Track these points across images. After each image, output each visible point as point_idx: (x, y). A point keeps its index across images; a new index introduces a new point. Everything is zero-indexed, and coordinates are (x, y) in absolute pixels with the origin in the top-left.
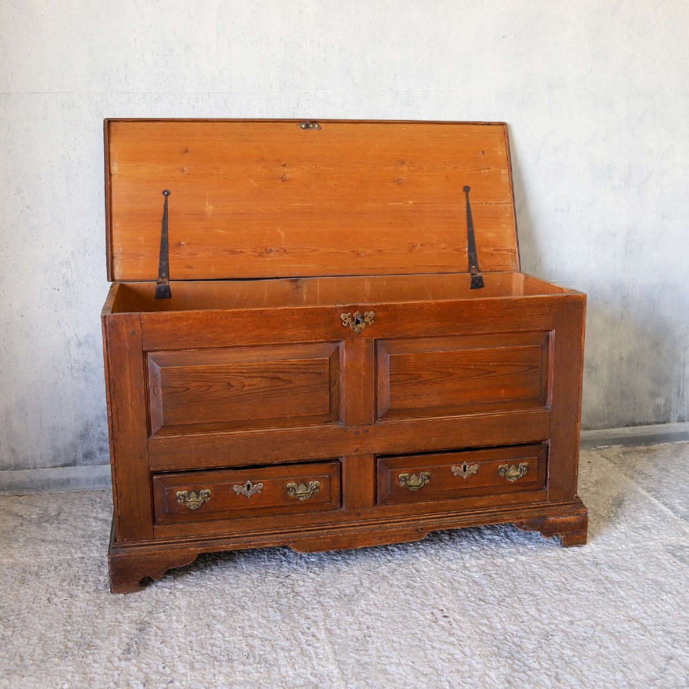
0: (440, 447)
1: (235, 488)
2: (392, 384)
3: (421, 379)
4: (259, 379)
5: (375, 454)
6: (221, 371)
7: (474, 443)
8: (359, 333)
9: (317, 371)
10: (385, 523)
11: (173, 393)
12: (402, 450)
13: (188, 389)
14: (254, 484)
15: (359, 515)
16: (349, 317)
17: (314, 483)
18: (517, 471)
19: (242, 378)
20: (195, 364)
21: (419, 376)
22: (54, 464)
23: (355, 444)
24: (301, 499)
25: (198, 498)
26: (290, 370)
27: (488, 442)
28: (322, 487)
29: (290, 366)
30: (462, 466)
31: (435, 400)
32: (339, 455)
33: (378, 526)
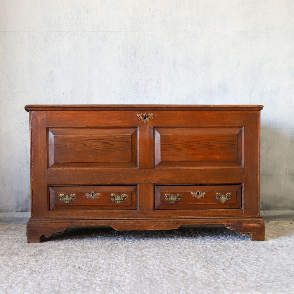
0: (186, 182)
1: (87, 195)
2: (162, 149)
3: (176, 148)
4: (98, 143)
5: (154, 184)
6: (81, 138)
7: (204, 182)
8: (146, 124)
9: (126, 141)
10: (159, 219)
11: (60, 147)
12: (167, 183)
13: (67, 146)
14: (95, 193)
15: (146, 214)
16: (141, 115)
17: (124, 195)
18: (225, 197)
19: (91, 142)
20: (69, 135)
21: (175, 146)
22: (17, 210)
23: (143, 178)
24: (118, 202)
25: (69, 198)
26: (113, 139)
27: (211, 182)
28: (127, 197)
29: (113, 138)
30: (197, 192)
31: (183, 158)
32: (136, 183)
33: (155, 220)
